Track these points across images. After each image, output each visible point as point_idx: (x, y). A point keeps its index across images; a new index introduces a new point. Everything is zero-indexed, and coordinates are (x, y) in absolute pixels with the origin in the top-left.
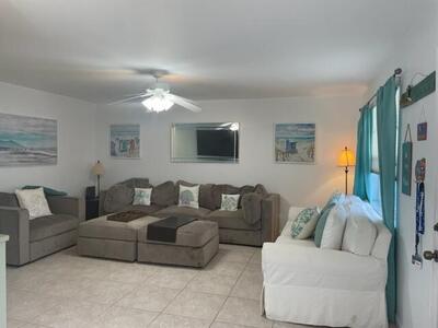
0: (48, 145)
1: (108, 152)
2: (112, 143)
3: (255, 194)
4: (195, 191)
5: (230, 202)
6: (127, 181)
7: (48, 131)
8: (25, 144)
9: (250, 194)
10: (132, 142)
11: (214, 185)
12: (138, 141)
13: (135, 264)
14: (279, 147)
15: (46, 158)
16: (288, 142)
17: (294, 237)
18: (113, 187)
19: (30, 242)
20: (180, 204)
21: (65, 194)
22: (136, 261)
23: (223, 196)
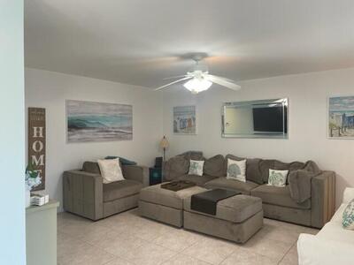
0: (126, 124)
1: (172, 130)
2: (175, 122)
3: (305, 171)
4: (241, 165)
5: (277, 178)
6: (183, 154)
7: (126, 114)
8: (108, 124)
9: (299, 170)
10: (190, 120)
11: (261, 160)
12: (194, 119)
13: (182, 230)
14: (334, 121)
15: (123, 134)
16: (344, 116)
17: (345, 226)
18: (172, 159)
19: (104, 202)
20: (228, 177)
21: (135, 164)
22: (182, 227)
23: (271, 171)
